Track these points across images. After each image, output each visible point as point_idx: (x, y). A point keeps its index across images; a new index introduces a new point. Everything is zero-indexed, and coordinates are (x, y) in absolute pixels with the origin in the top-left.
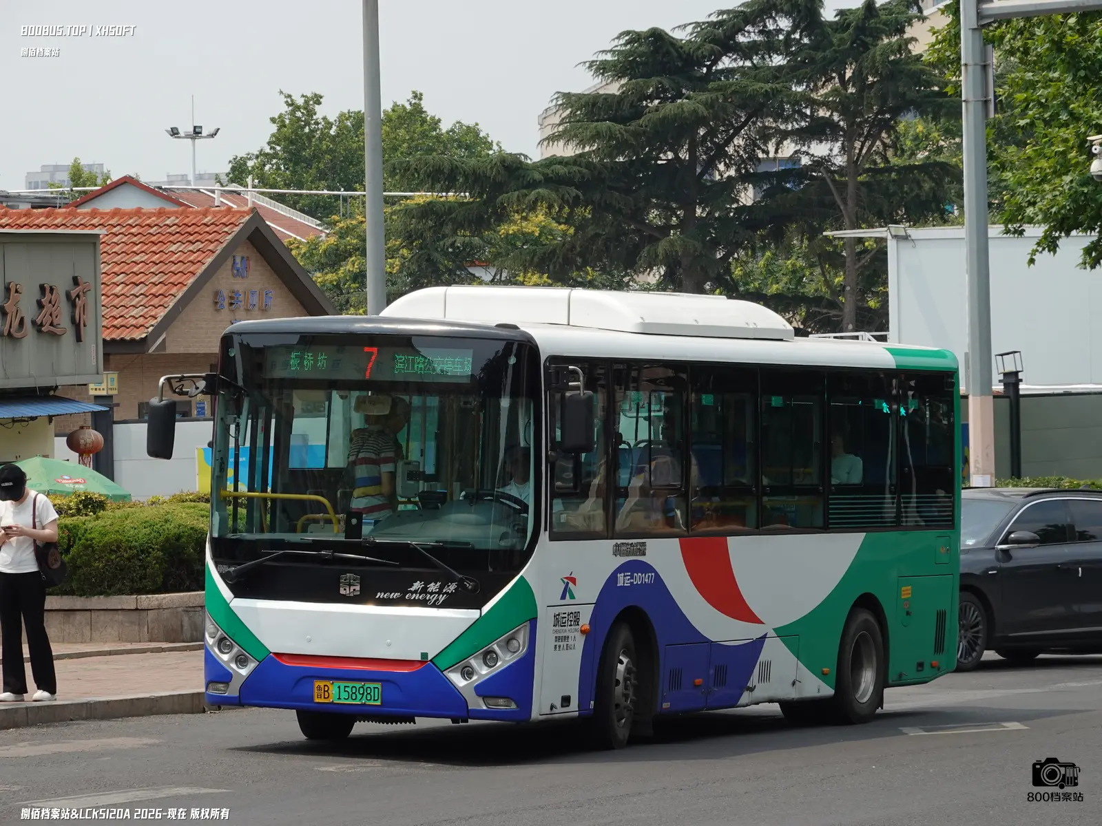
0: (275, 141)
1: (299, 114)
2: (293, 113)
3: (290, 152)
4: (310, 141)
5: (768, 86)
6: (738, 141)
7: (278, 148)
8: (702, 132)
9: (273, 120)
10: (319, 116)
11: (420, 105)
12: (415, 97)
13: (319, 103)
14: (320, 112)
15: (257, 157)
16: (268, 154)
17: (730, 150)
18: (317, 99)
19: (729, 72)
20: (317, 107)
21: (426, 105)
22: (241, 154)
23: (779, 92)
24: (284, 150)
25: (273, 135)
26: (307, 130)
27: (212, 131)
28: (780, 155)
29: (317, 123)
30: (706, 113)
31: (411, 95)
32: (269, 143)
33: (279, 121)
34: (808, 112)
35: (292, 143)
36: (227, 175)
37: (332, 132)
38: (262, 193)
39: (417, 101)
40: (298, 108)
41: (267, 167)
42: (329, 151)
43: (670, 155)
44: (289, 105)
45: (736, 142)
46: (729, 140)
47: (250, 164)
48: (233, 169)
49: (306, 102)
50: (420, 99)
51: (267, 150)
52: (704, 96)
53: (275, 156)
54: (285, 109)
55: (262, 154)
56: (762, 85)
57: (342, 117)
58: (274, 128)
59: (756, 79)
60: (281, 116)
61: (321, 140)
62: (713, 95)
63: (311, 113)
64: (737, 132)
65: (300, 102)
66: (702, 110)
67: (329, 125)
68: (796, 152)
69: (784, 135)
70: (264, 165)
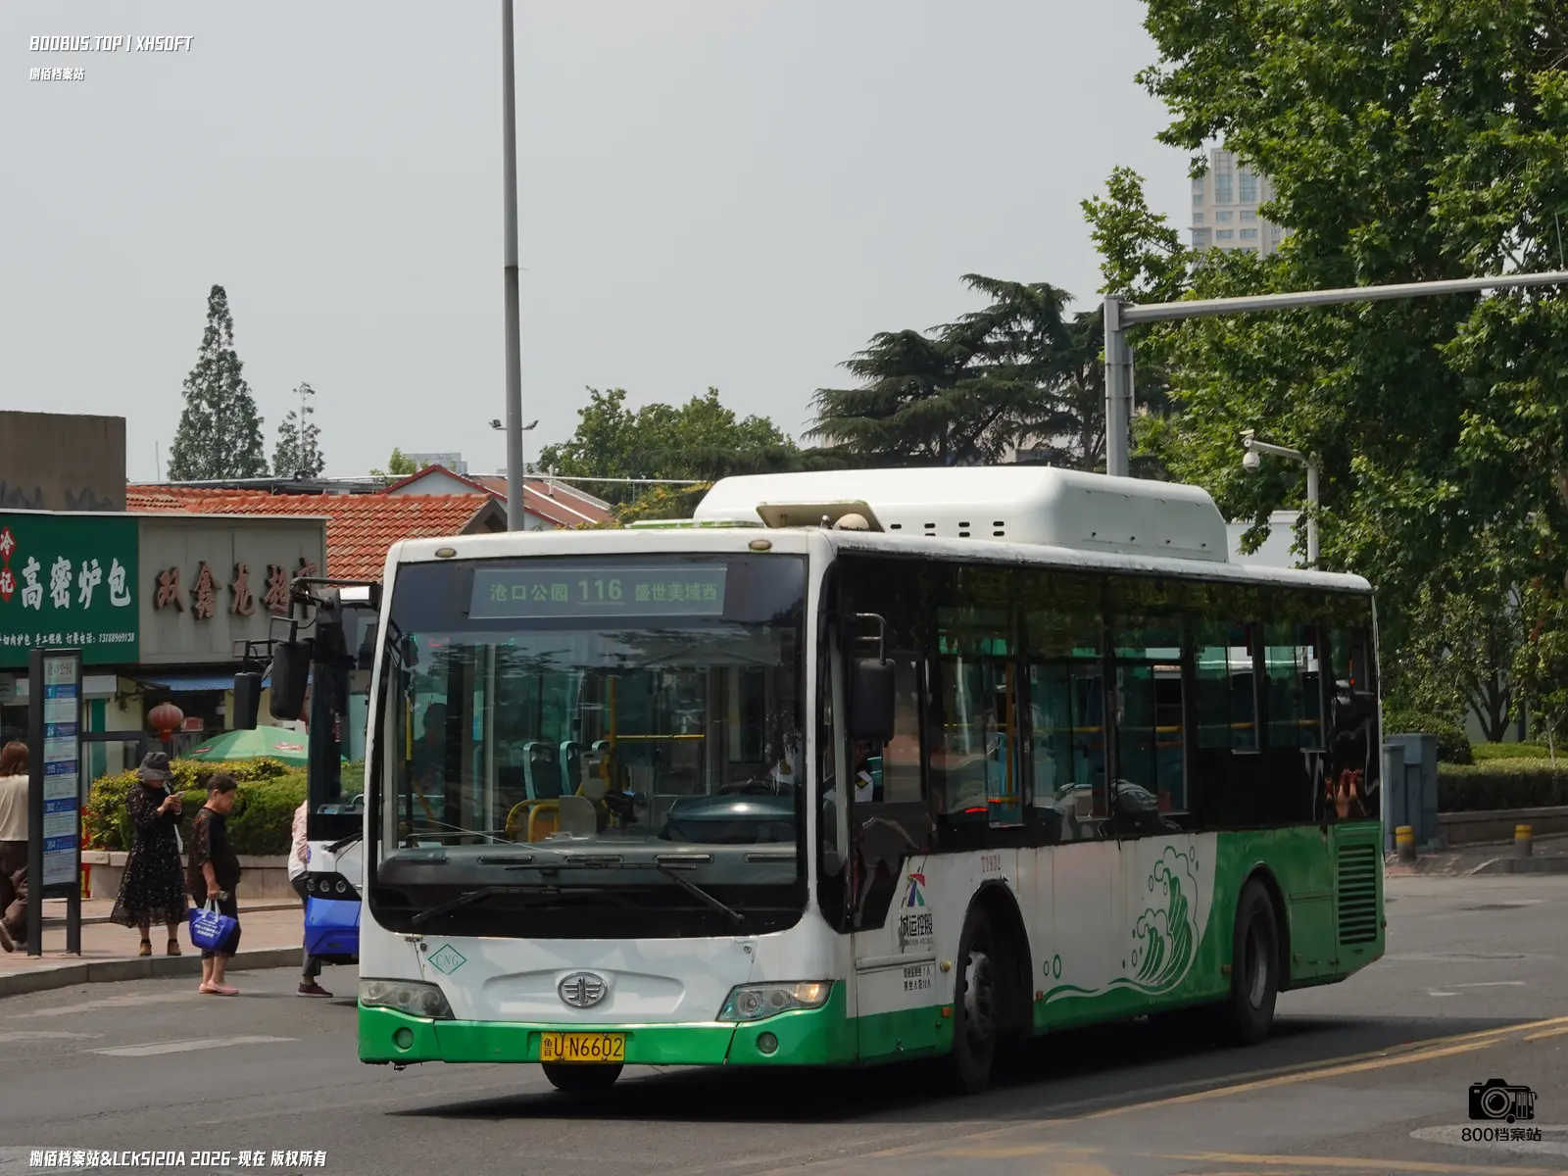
0: (582, 431)
1: (604, 407)
2: (598, 407)
3: (595, 443)
4: (614, 434)
5: (1010, 384)
6: (986, 434)
7: (585, 439)
8: (951, 426)
9: (580, 412)
10: (622, 410)
11: (715, 400)
12: (712, 392)
13: (623, 398)
14: (624, 406)
15: (565, 447)
16: (575, 445)
17: (978, 443)
18: (621, 394)
19: (979, 370)
20: (621, 402)
21: (720, 400)
22: (550, 444)
23: (1022, 389)
24: (591, 441)
25: (580, 427)
26: (611, 422)
27: (532, 422)
28: (1023, 448)
29: (621, 417)
30: (953, 409)
31: (708, 391)
32: (577, 435)
33: (586, 413)
34: (1048, 406)
35: (597, 435)
36: (538, 463)
37: (635, 424)
38: (563, 481)
39: (713, 396)
40: (603, 402)
41: (575, 457)
42: (631, 443)
43: (922, 447)
44: (596, 399)
45: (983, 434)
46: (977, 434)
47: (559, 453)
48: (543, 458)
49: (611, 397)
50: (716, 394)
51: (575, 441)
52: (954, 393)
53: (581, 446)
54: (592, 403)
55: (569, 444)
56: (1005, 382)
57: (644, 412)
58: (581, 420)
59: (1001, 377)
60: (587, 409)
61: (624, 431)
62: (961, 392)
63: (615, 407)
64: (985, 425)
65: (605, 396)
66: (950, 406)
67: (632, 419)
68: (1037, 445)
69: (1025, 430)
70: (572, 455)
